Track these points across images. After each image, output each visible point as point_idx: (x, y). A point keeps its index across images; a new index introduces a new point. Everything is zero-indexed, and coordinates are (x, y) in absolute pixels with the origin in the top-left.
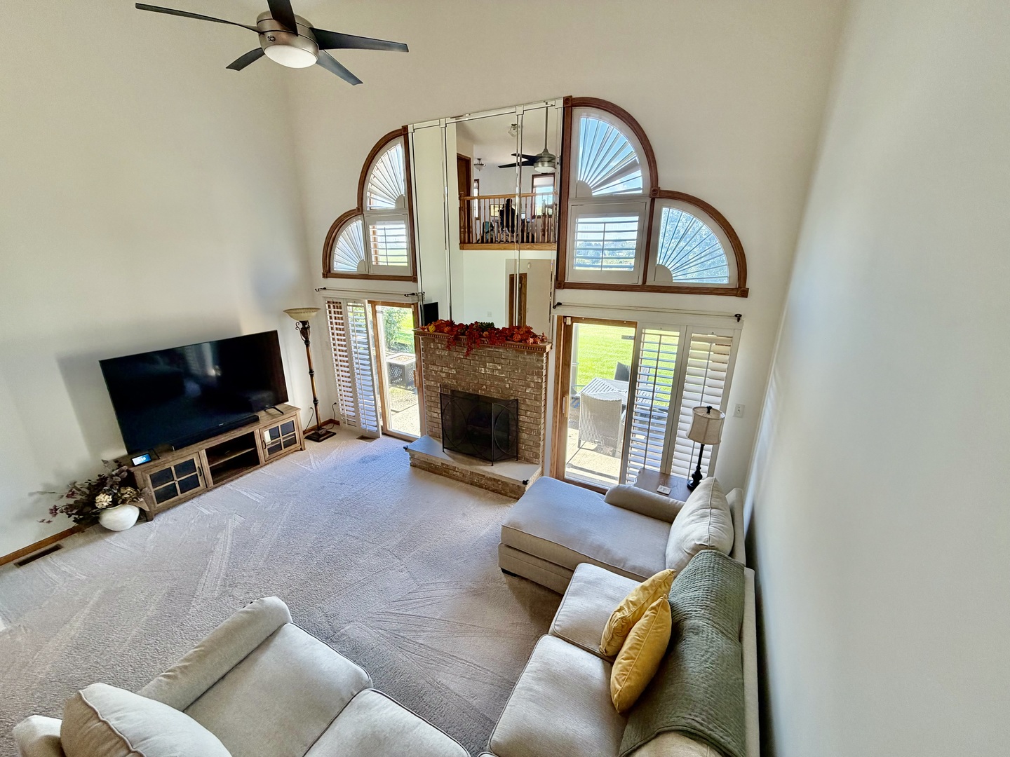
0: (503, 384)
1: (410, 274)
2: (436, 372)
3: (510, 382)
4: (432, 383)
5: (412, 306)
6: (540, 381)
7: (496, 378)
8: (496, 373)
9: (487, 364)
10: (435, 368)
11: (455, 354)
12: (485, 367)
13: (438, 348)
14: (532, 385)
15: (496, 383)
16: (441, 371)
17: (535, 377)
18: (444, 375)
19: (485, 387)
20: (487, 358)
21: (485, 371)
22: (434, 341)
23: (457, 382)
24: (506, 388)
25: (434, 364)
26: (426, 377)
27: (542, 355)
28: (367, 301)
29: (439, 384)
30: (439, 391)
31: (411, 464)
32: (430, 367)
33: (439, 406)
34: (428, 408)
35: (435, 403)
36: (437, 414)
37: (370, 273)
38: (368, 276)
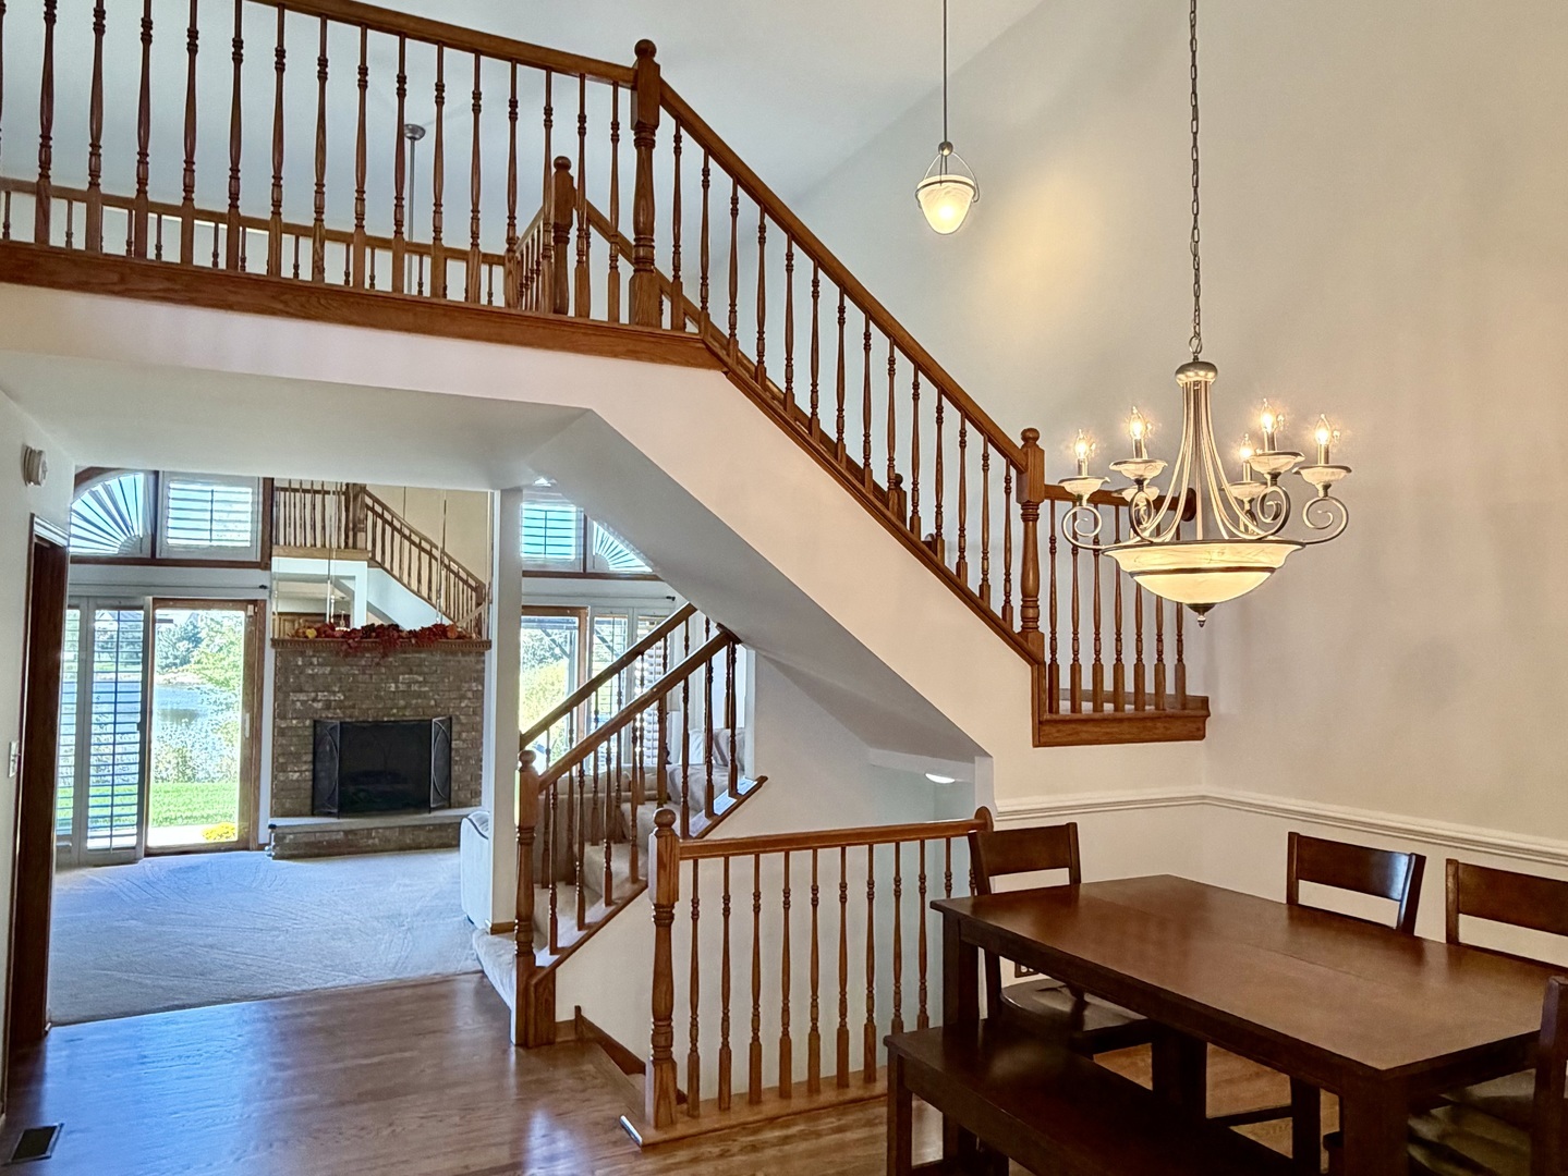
0: (425, 701)
1: (256, 557)
2: (303, 703)
3: (436, 697)
4: (294, 722)
5: (251, 607)
6: (480, 688)
7: (419, 695)
8: (415, 688)
9: (401, 677)
10: (303, 697)
11: (344, 669)
12: (396, 682)
13: (311, 664)
14: (470, 695)
15: (414, 702)
16: (315, 700)
17: (474, 684)
18: (320, 705)
19: (395, 711)
20: (402, 669)
21: (397, 687)
22: (302, 654)
23: (344, 713)
24: (432, 707)
25: (301, 691)
26: (280, 714)
27: (483, 654)
28: (151, 598)
29: (308, 722)
30: (309, 732)
31: (275, 858)
32: (293, 696)
33: (309, 757)
34: (278, 768)
35: (297, 756)
36: (300, 774)
37: (158, 556)
38: (153, 560)
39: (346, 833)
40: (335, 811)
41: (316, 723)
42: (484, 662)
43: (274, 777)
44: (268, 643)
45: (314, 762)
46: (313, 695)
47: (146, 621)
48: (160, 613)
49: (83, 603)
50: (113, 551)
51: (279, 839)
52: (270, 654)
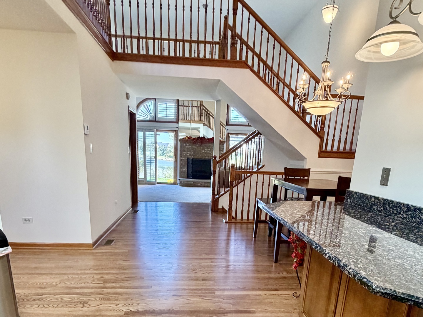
0: (210, 155)
1: (175, 120)
2: (185, 154)
4: (184, 158)
5: (175, 132)
7: (209, 153)
8: (208, 152)
9: (205, 149)
10: (185, 153)
11: (193, 147)
12: (204, 150)
13: (187, 145)
15: (208, 155)
16: (188, 153)
17: (221, 152)
18: (189, 155)
19: (204, 157)
20: (205, 147)
21: (204, 151)
22: (185, 143)
23: (193, 157)
24: (212, 156)
25: (185, 151)
26: (181, 156)
27: (224, 145)
28: (155, 129)
29: (186, 158)
30: (186, 160)
31: (180, 186)
32: (183, 152)
33: (186, 166)
34: (181, 168)
35: (184, 165)
36: (185, 169)
37: (157, 120)
38: (156, 121)
39: (194, 182)
40: (191, 177)
41: (188, 159)
42: (223, 146)
43: (180, 170)
44: (178, 140)
45: (188, 167)
46: (187, 152)
47: (155, 134)
48: (158, 133)
49: (143, 130)
50: (148, 119)
51: (181, 182)
52: (179, 143)
